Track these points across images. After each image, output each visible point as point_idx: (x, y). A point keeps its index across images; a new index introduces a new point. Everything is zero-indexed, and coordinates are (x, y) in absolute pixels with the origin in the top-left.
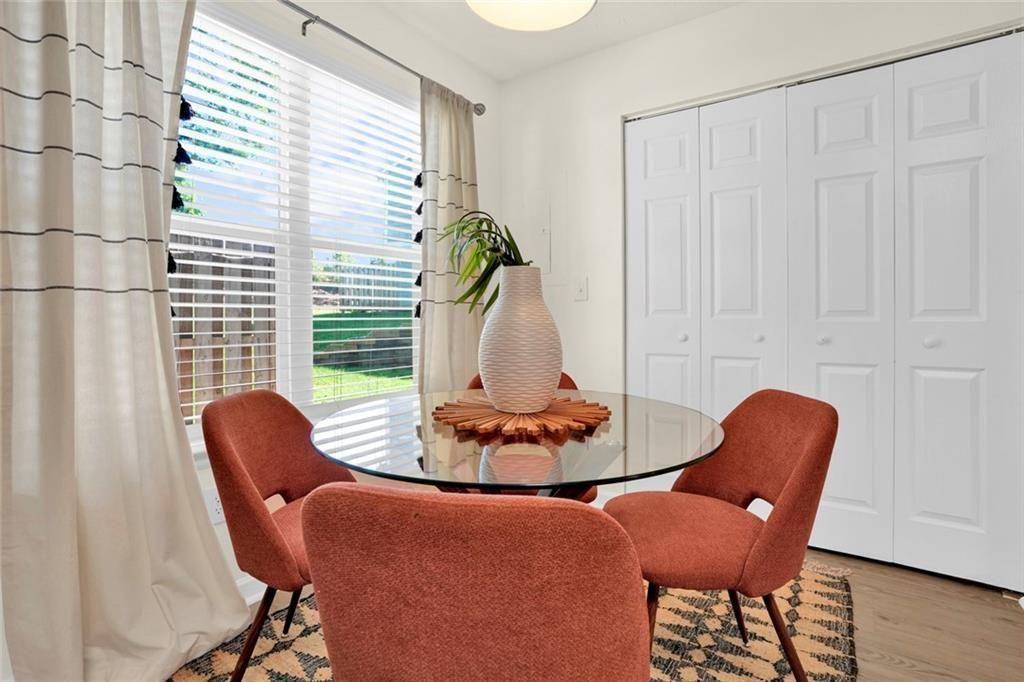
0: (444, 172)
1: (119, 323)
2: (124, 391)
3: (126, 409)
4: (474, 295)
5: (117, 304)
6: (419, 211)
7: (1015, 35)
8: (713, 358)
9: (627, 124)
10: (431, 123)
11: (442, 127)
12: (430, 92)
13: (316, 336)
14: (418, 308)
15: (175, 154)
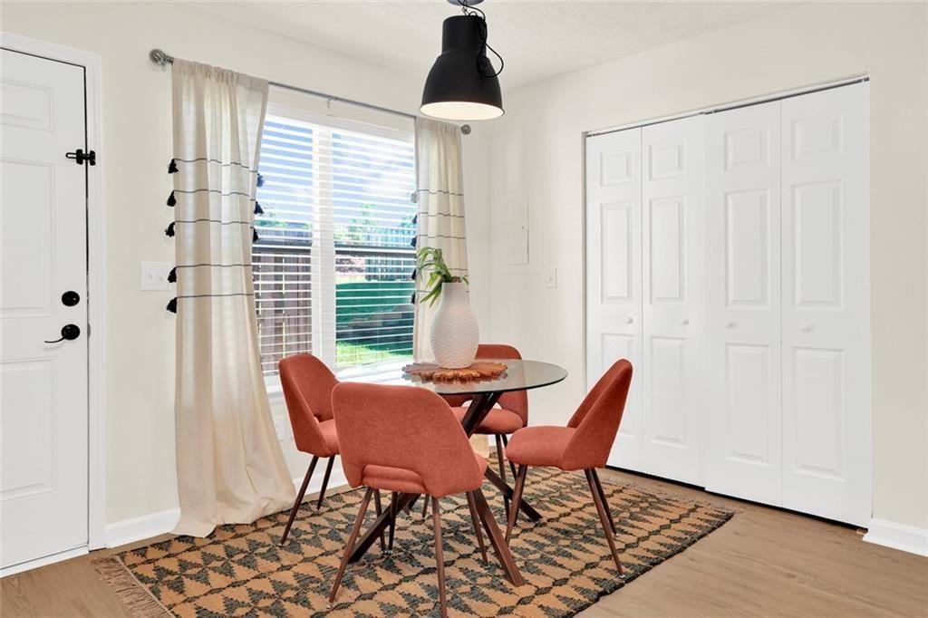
0: (434, 187)
1: (228, 313)
2: (231, 354)
3: (232, 363)
4: (433, 296)
5: (228, 302)
6: (415, 221)
7: (863, 83)
8: (652, 337)
9: (588, 139)
10: (423, 152)
11: (432, 153)
12: (422, 127)
13: (338, 311)
14: (414, 296)
15: (254, 208)
